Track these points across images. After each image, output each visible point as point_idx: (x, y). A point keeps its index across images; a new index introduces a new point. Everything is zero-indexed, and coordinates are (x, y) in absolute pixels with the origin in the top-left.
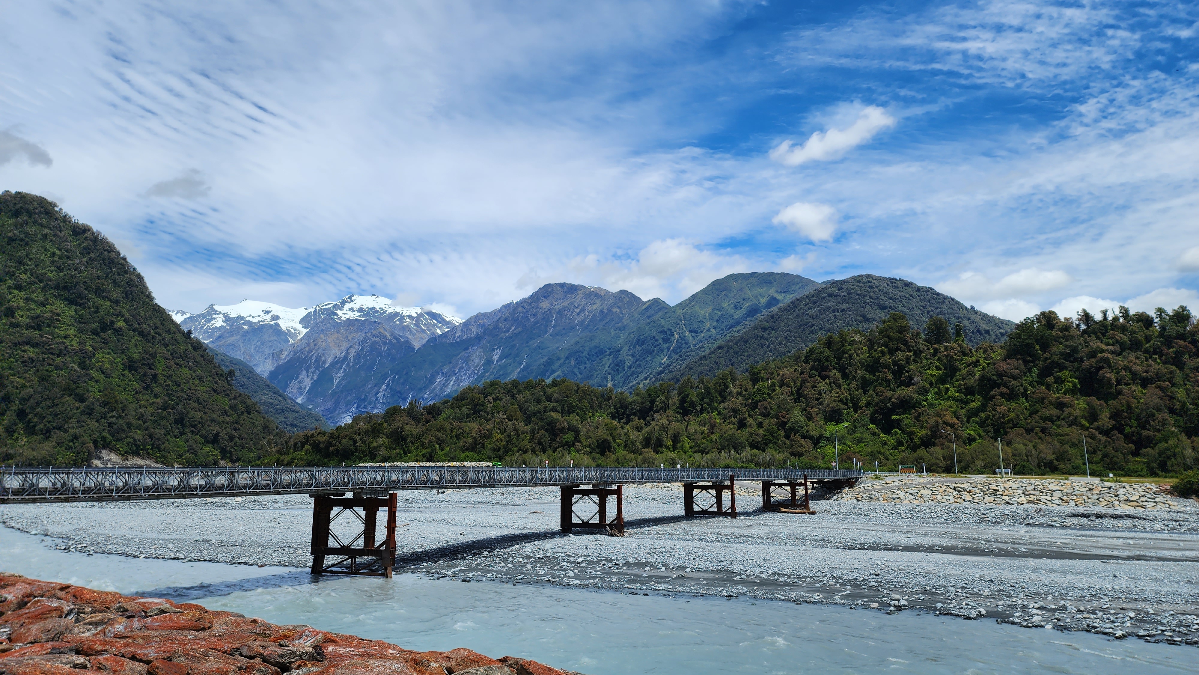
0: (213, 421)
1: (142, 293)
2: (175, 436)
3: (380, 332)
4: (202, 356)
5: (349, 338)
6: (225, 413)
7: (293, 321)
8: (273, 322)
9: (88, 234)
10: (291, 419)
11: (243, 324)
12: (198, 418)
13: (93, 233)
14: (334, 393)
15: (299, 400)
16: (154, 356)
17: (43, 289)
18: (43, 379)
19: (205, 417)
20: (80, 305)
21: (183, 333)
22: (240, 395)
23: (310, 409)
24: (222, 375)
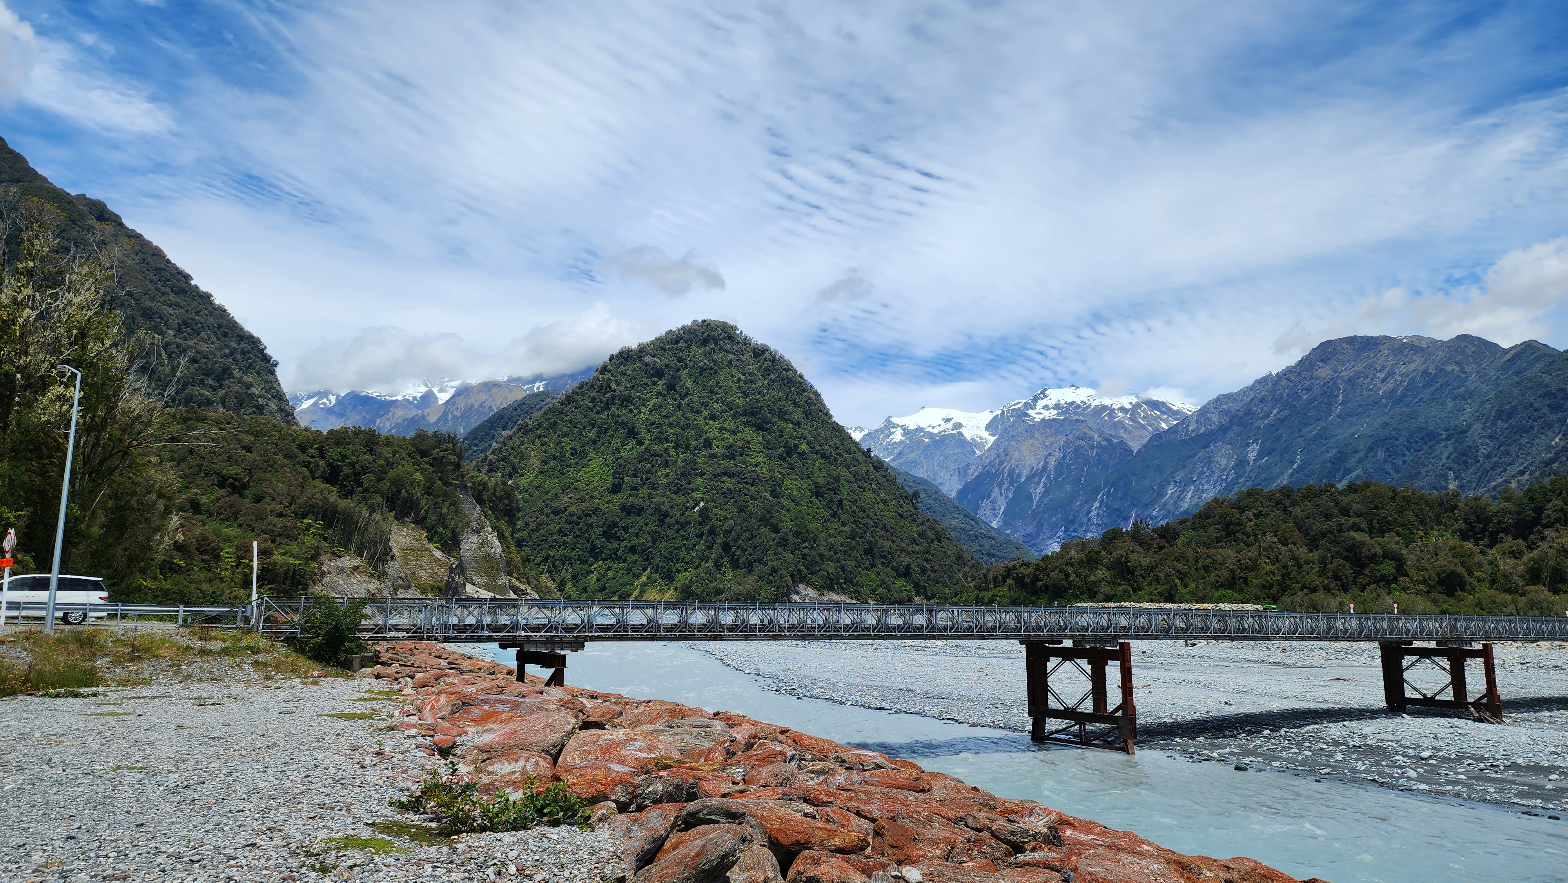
0: (902, 550)
1: (821, 411)
2: (866, 569)
3: (1085, 433)
4: (884, 477)
5: (1047, 444)
6: (914, 541)
7: (978, 428)
8: (955, 432)
9: (767, 355)
10: (987, 547)
11: (923, 436)
12: (886, 548)
13: (771, 353)
14: (1035, 514)
15: (994, 524)
16: (837, 479)
17: (734, 417)
18: (741, 510)
19: (894, 546)
20: (766, 431)
21: (863, 453)
22: (928, 520)
23: (1008, 535)
24: (906, 497)
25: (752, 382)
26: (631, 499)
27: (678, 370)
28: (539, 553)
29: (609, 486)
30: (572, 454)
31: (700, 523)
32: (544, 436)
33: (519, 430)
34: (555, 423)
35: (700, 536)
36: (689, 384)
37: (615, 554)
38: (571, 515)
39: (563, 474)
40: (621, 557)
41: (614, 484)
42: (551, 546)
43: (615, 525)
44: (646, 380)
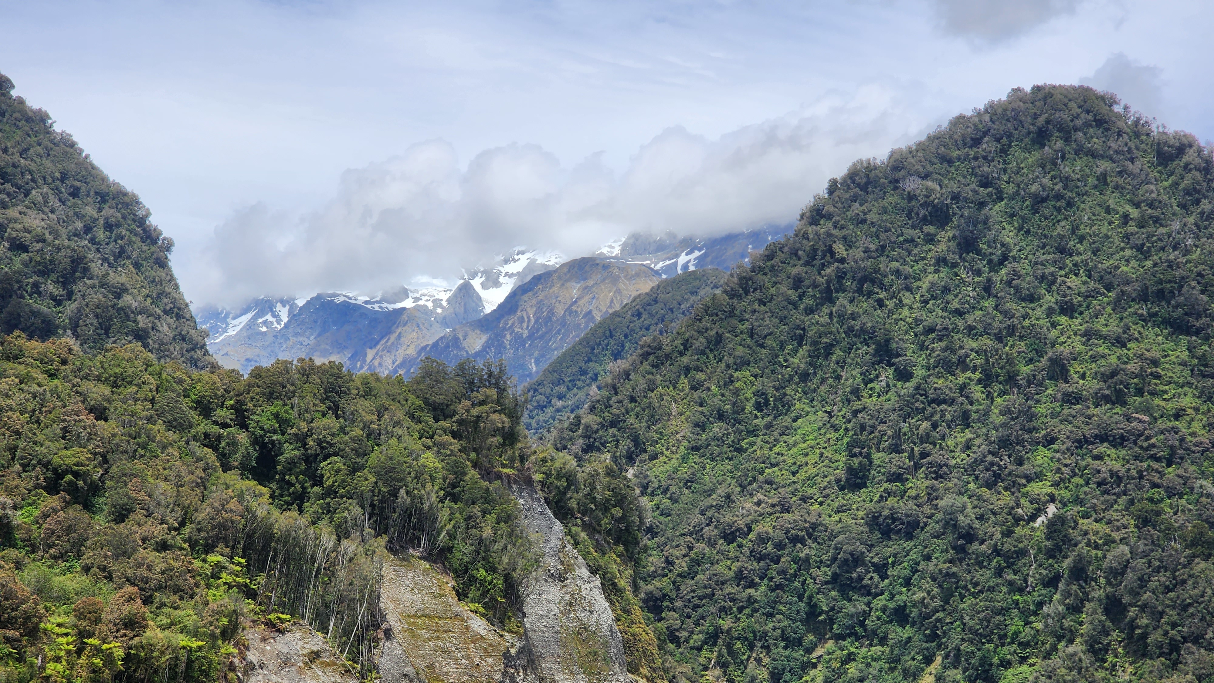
25: (1157, 221)
26: (891, 501)
27: (982, 205)
28: (697, 624)
29: (841, 473)
30: (758, 407)
31: (1051, 554)
32: (698, 369)
33: (645, 356)
34: (719, 339)
35: (1052, 582)
36: (1009, 236)
37: (862, 624)
38: (763, 540)
39: (740, 450)
40: (874, 633)
41: (850, 470)
42: (723, 609)
43: (857, 560)
44: (910, 233)
